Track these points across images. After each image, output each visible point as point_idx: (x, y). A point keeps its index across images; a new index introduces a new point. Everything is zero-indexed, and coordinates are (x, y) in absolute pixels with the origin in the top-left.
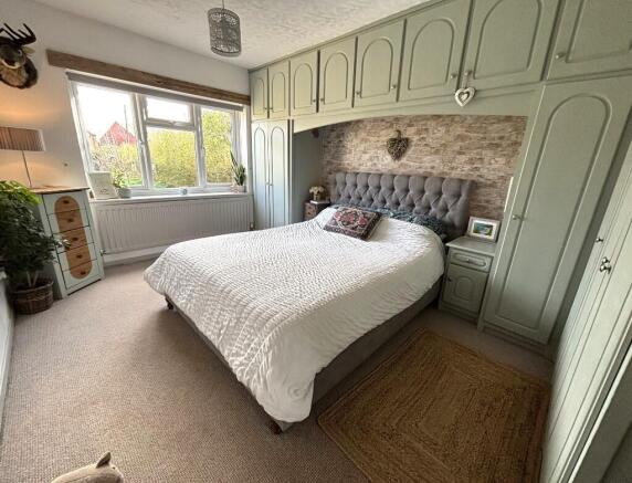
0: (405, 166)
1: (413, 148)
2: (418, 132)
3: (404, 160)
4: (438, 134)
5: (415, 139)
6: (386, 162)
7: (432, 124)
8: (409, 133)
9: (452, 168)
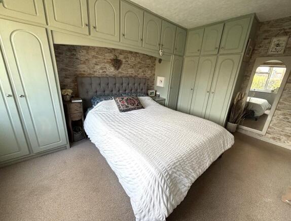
0: (121, 73)
1: (123, 65)
2: (125, 58)
3: (120, 70)
4: (132, 60)
5: (124, 60)
6: (111, 70)
7: (129, 55)
8: (121, 57)
9: (138, 74)
